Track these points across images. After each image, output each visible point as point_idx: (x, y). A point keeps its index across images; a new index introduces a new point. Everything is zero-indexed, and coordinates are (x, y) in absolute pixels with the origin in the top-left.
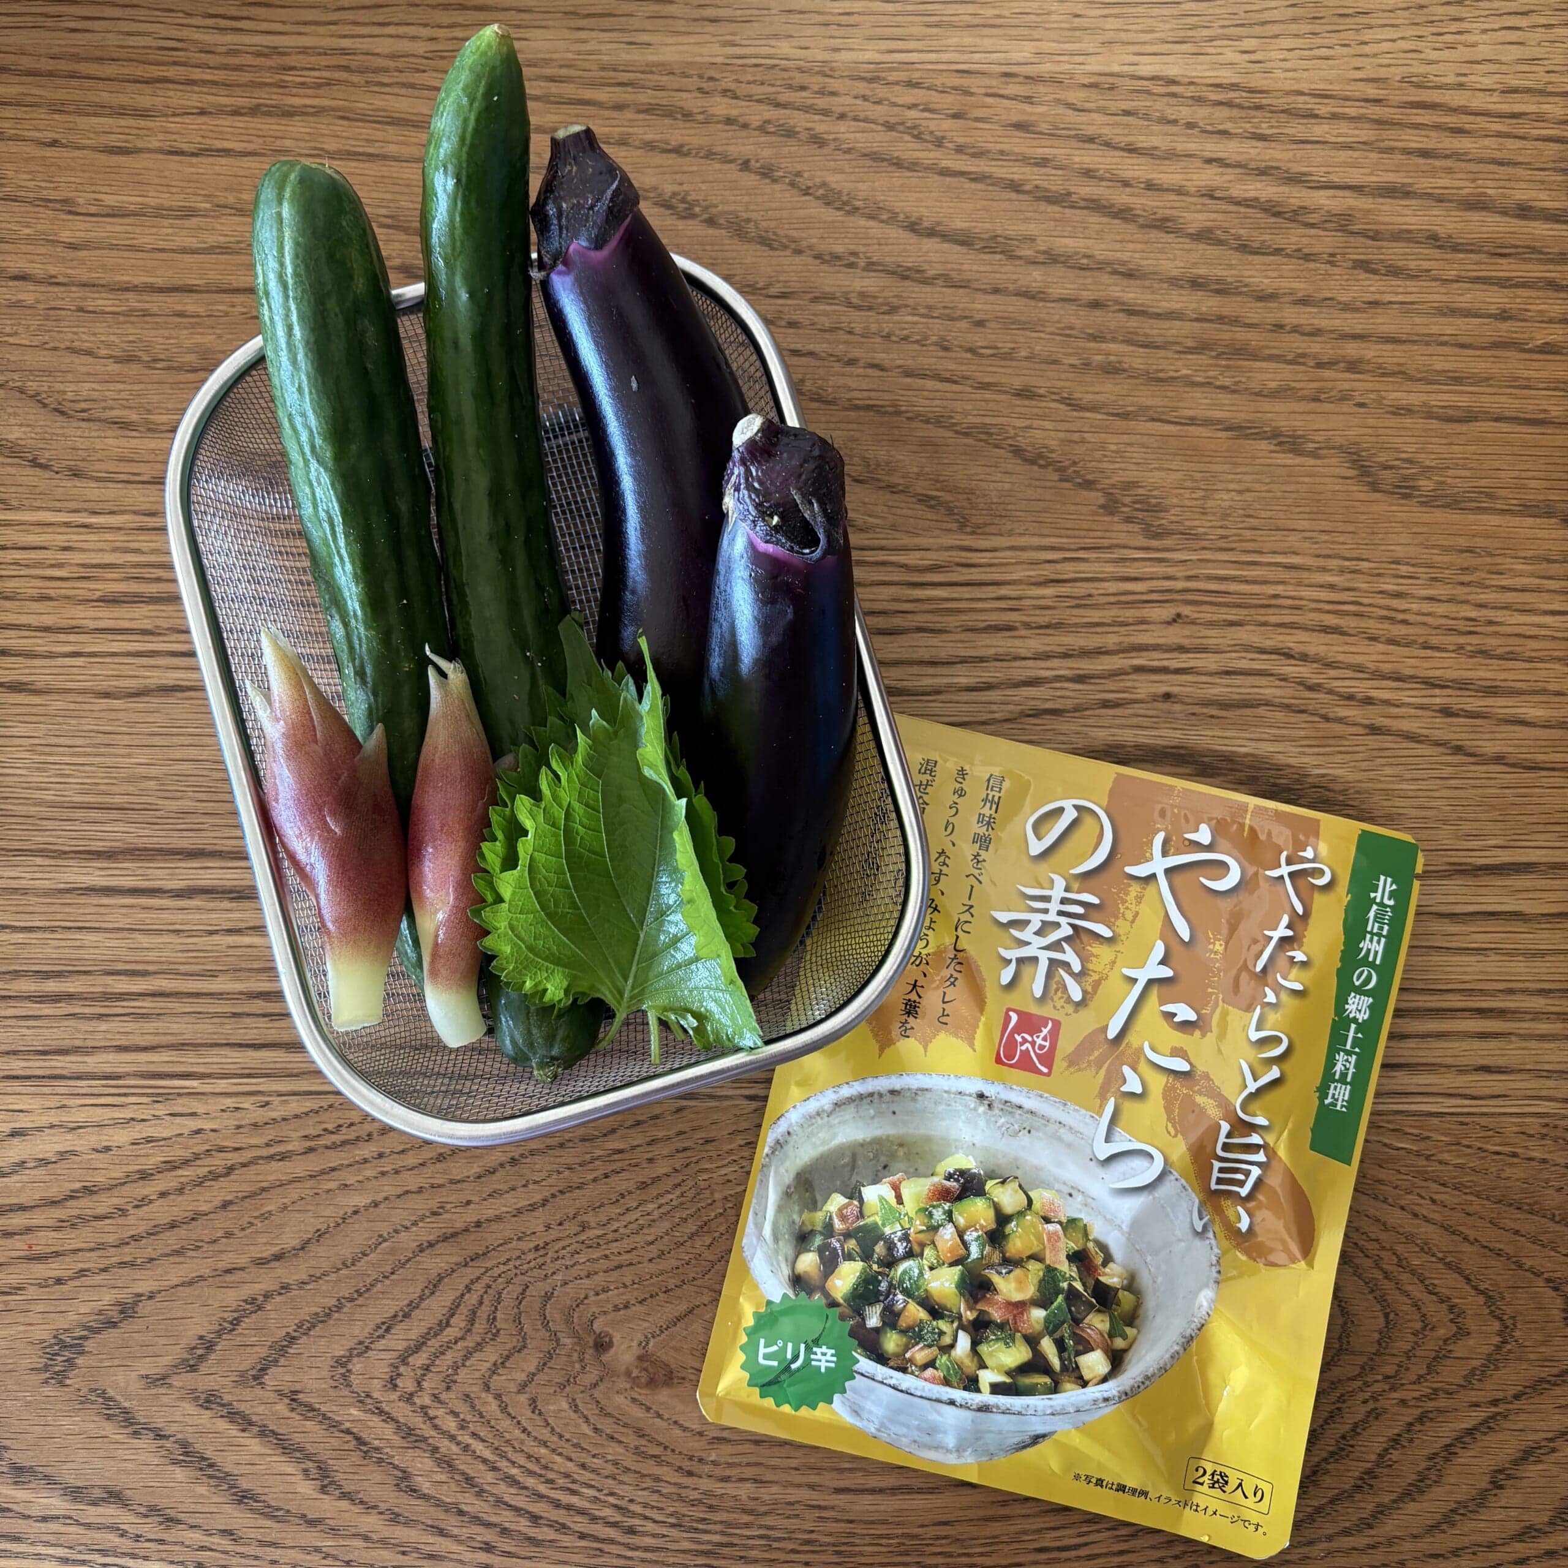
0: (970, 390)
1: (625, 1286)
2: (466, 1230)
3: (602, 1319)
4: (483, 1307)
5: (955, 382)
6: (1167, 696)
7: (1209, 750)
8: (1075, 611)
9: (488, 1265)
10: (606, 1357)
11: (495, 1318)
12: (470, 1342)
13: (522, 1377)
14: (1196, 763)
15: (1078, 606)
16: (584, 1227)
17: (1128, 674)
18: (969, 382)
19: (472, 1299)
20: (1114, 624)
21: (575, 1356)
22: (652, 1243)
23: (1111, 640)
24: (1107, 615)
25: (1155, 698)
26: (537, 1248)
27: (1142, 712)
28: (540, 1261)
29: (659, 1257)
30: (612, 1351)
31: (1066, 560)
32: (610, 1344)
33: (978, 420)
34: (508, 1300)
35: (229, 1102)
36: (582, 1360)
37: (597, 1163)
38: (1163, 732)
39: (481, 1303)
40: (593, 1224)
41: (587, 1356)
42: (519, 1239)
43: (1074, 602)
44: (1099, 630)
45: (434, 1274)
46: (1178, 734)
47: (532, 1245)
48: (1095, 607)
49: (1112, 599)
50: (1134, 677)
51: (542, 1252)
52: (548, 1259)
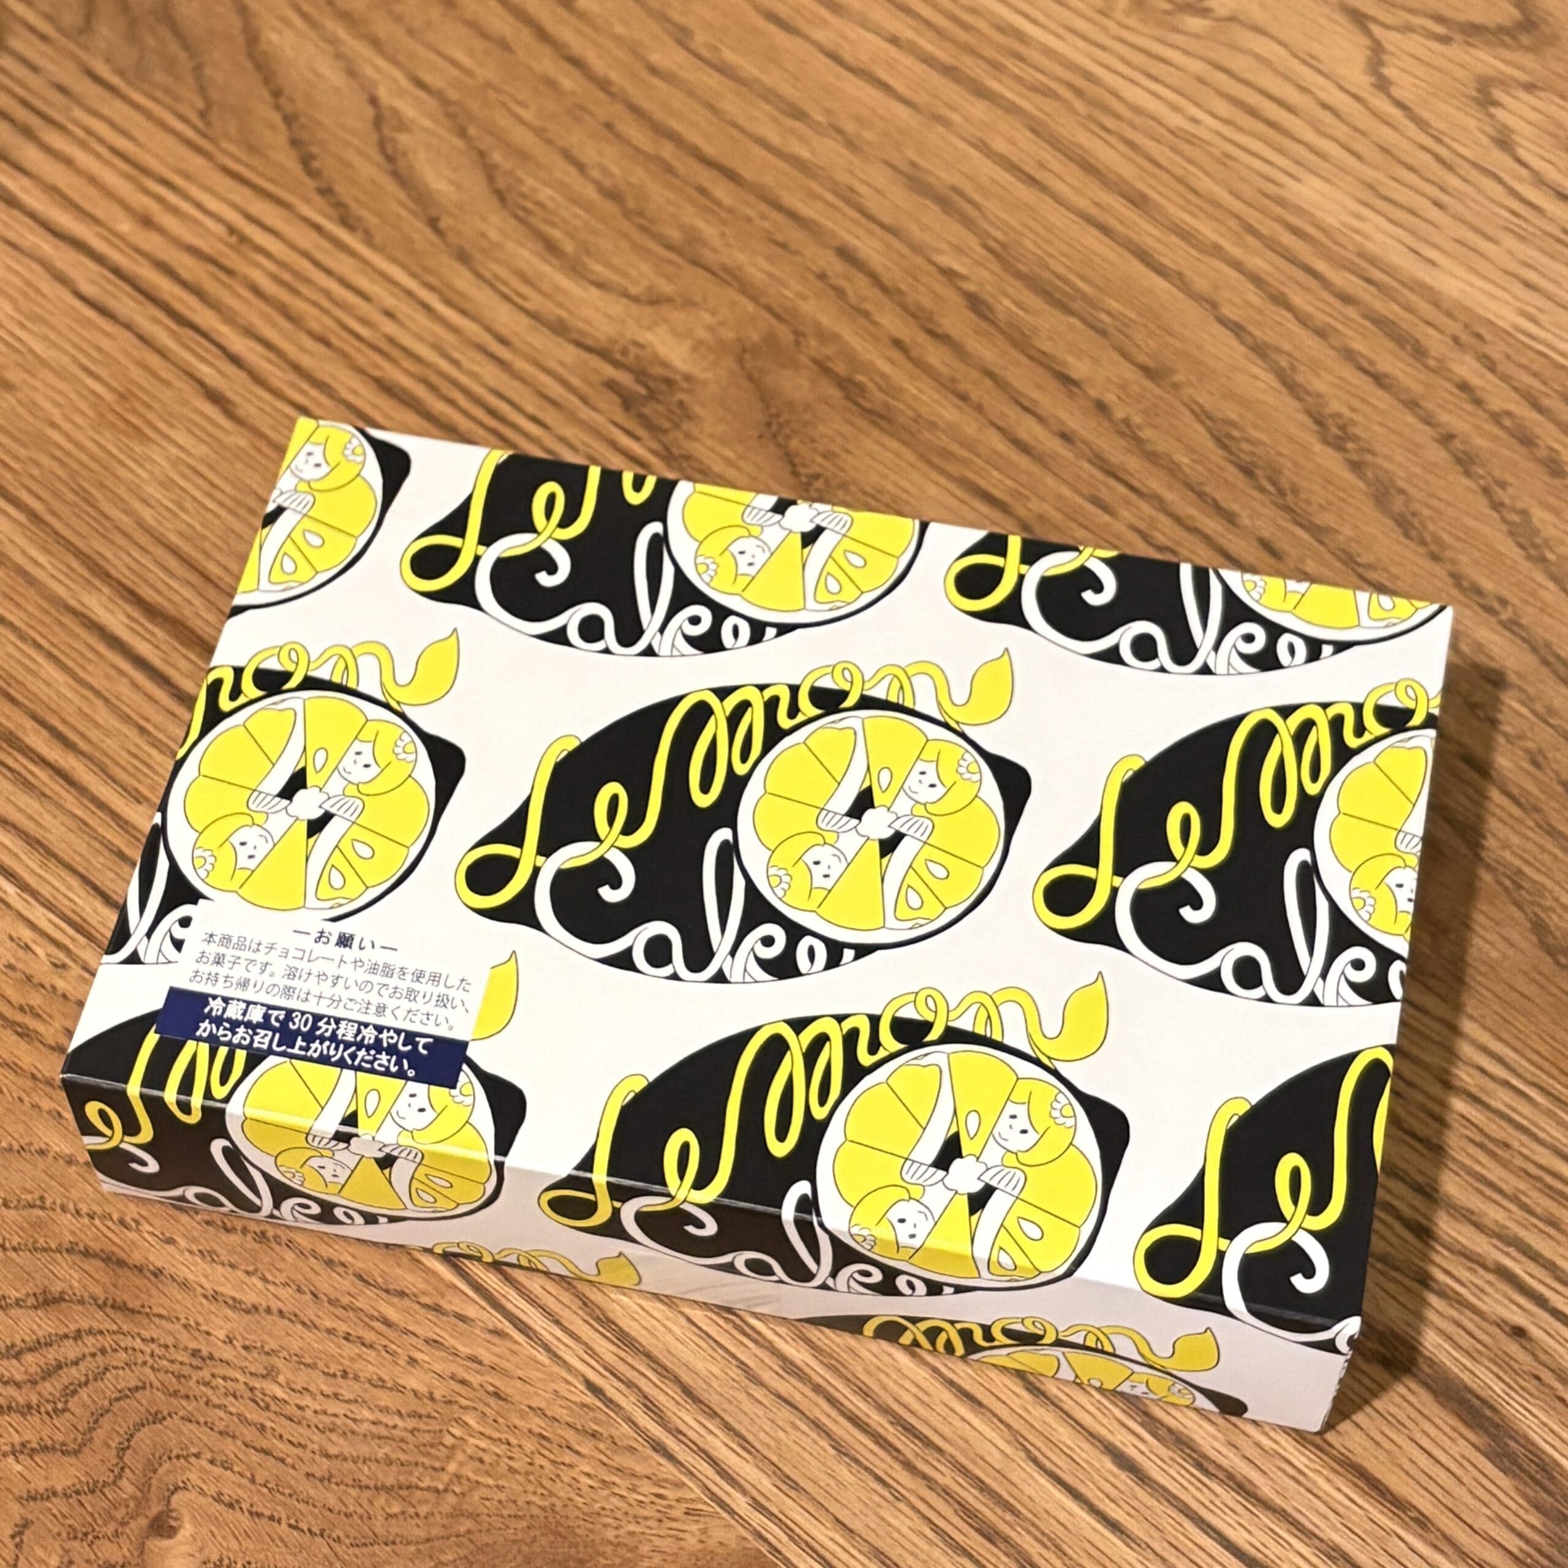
0: (1531, 824)
1: (253, 1480)
2: (140, 1269)
3: (192, 1495)
4: (73, 1370)
5: (1518, 804)
6: (1519, 1333)
7: (1526, 1438)
8: (1472, 1149)
9: (125, 1328)
10: (156, 1544)
11: (75, 1392)
12: (20, 1397)
13: (41, 1486)
14: (1494, 1438)
15: (1480, 1146)
16: (270, 1374)
17: (1486, 1268)
18: (1535, 815)
19: (71, 1350)
20: (1514, 1199)
21: (119, 1514)
22: (328, 1456)
23: (1494, 1215)
24: (1511, 1182)
25: (1501, 1324)
26: (195, 1353)
27: (1471, 1326)
28: (186, 1371)
29: (322, 1480)
30: (166, 1543)
31: (1506, 1084)
32: (171, 1532)
33: (1518, 863)
34: (109, 1385)
35: (27, 935)
36: (123, 1524)
37: (351, 1314)
38: (1479, 1371)
39: (76, 1363)
40: (281, 1379)
41: (133, 1524)
42: (185, 1326)
43: (1478, 1138)
44: (1488, 1191)
45: (57, 1288)
46: (1498, 1386)
47: (193, 1345)
48: (1505, 1164)
49: (1533, 1170)
50: (1491, 1277)
51: (196, 1362)
52: (196, 1375)
